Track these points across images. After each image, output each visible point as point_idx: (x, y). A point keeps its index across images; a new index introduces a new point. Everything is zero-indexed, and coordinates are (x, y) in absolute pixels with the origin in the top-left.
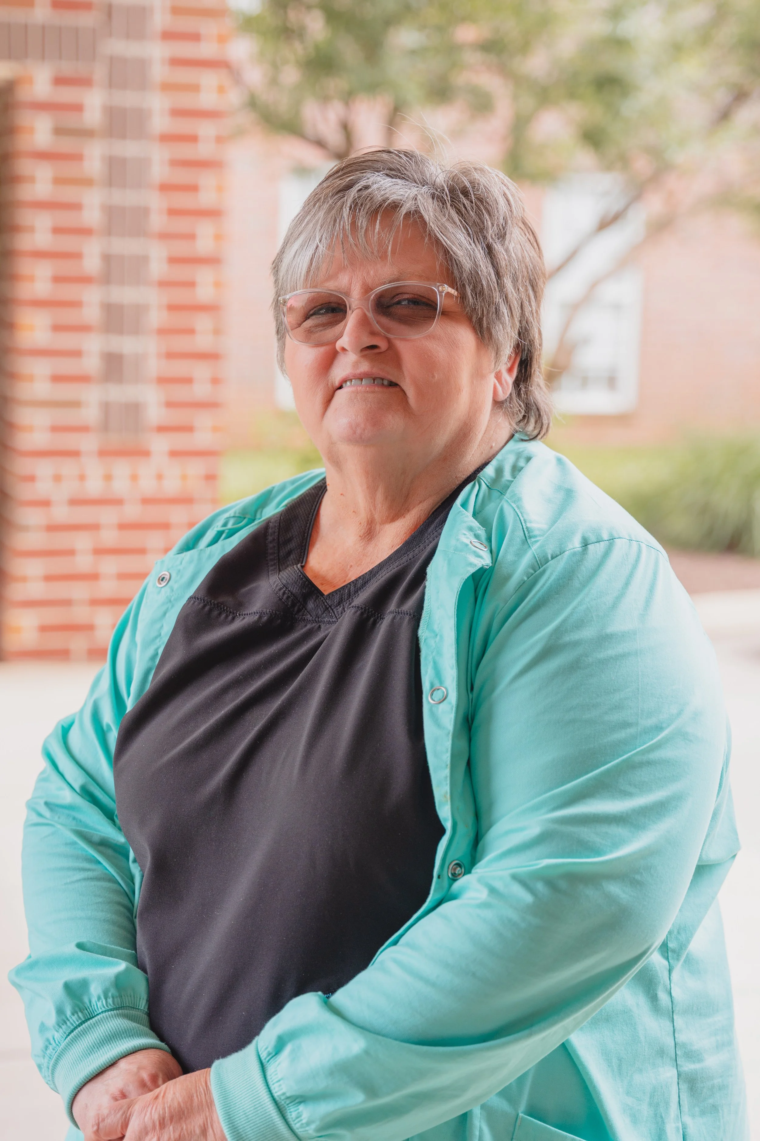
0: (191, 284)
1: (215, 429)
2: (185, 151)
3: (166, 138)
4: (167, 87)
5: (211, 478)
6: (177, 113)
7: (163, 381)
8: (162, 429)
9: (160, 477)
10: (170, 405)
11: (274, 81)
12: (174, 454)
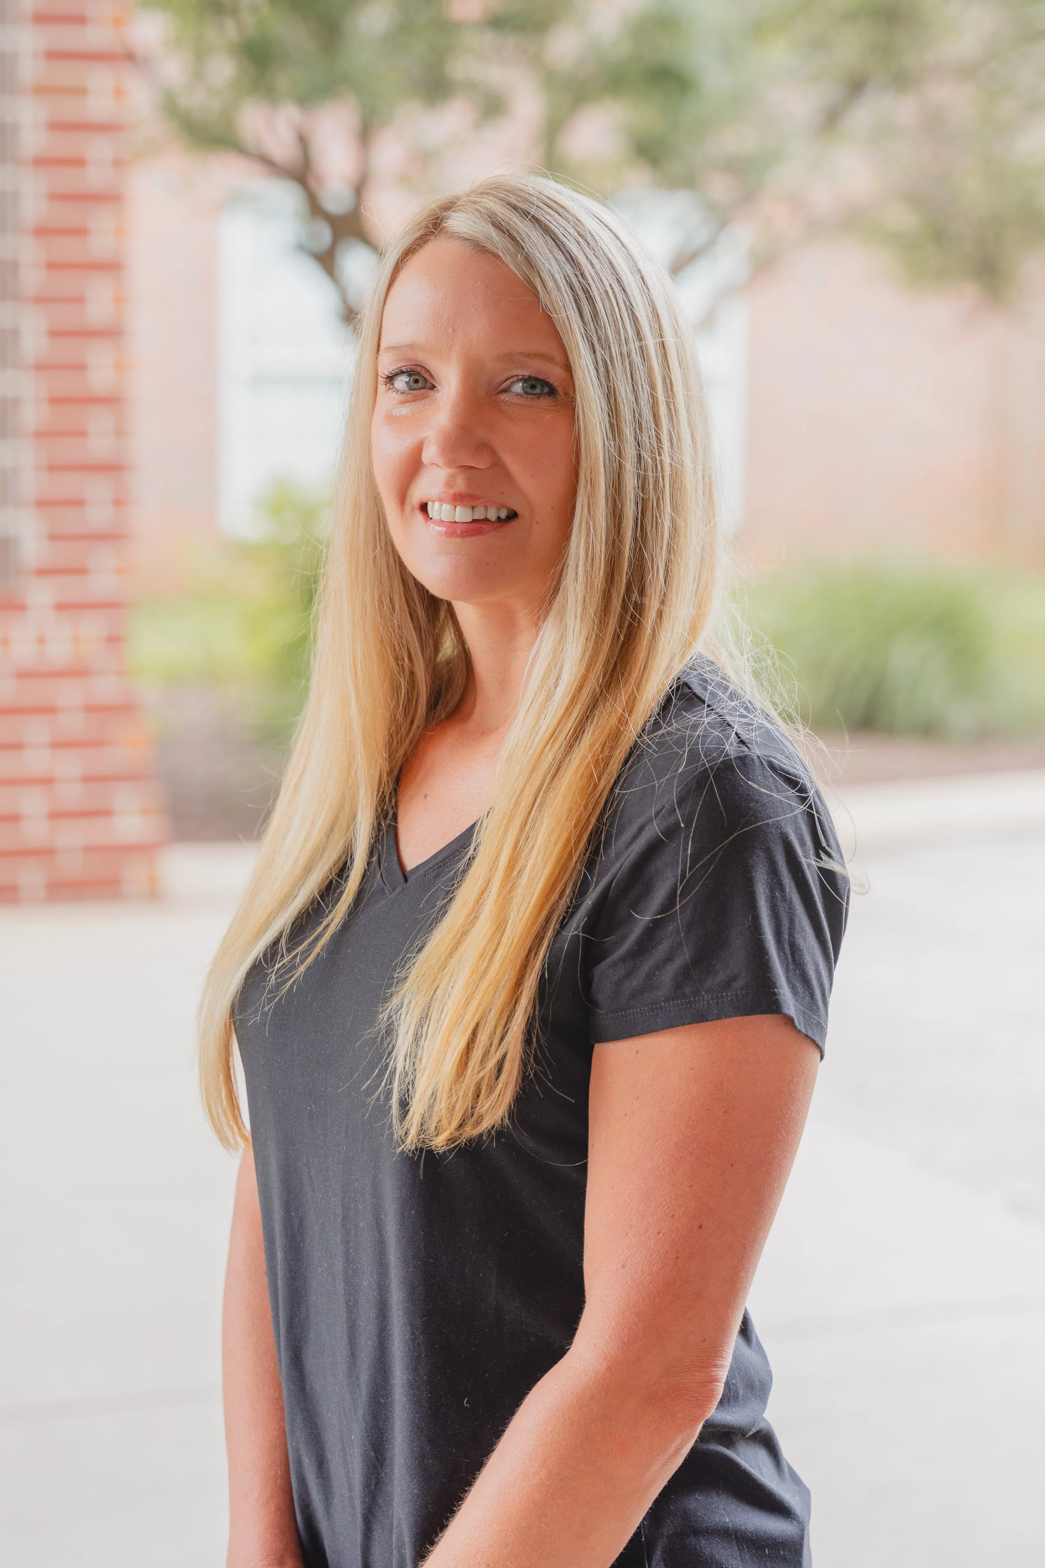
0: (81, 367)
1: (119, 571)
2: (68, 179)
3: (42, 162)
4: (41, 91)
5: (114, 640)
6: (57, 126)
7: (42, 504)
8: (43, 572)
9: (41, 640)
10: (54, 537)
11: (198, 75)
12: (61, 607)
